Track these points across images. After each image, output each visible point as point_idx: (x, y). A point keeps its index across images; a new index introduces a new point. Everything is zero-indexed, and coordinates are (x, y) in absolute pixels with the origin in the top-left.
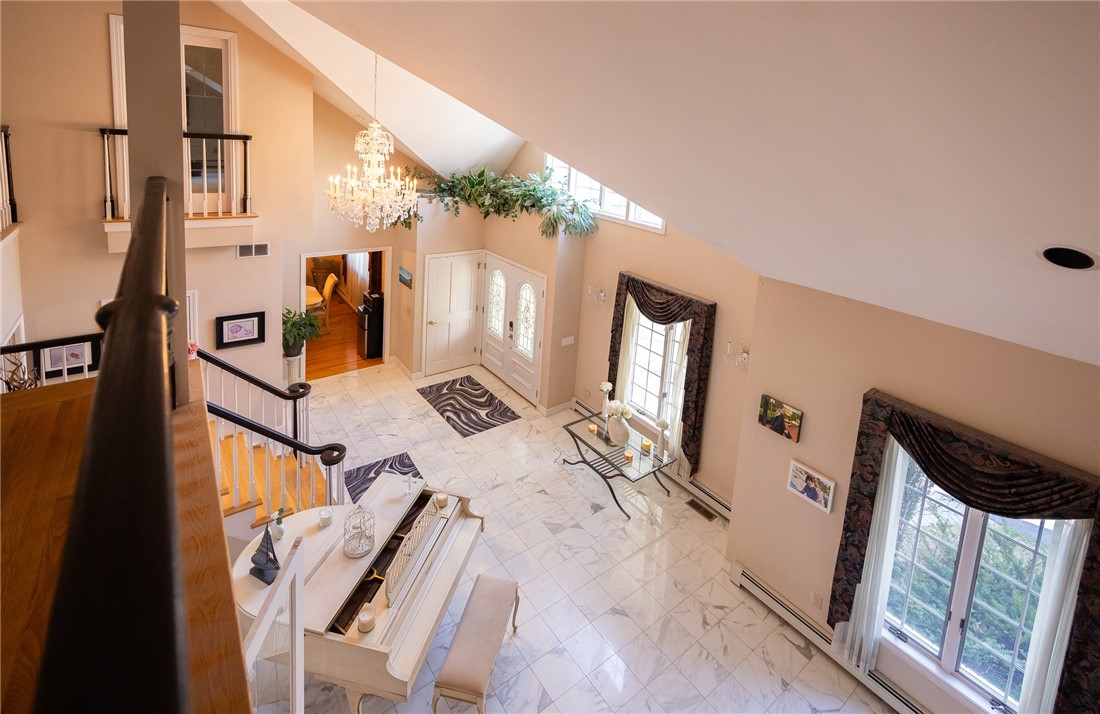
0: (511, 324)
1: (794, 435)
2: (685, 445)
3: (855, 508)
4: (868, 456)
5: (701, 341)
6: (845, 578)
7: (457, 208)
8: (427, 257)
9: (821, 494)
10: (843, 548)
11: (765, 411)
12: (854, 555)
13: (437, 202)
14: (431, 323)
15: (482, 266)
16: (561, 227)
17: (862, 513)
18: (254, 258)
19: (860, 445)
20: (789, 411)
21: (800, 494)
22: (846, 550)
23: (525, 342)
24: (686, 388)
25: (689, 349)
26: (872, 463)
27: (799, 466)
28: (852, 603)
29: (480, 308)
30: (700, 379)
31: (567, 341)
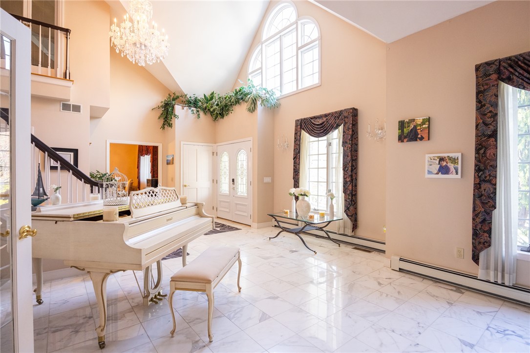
0: (233, 180)
1: (425, 136)
2: (347, 210)
3: (482, 151)
4: (488, 105)
5: (351, 133)
6: (483, 210)
7: (199, 115)
8: (182, 143)
9: (451, 166)
10: (477, 186)
11: (403, 131)
12: (487, 189)
13: (187, 109)
14: (185, 186)
15: (215, 154)
16: (259, 103)
17: (488, 152)
18: (71, 114)
19: (479, 101)
20: (419, 120)
21: (437, 176)
22: (480, 188)
23: (242, 189)
24: (344, 170)
25: (343, 142)
26: (491, 109)
27: (432, 155)
28: (490, 229)
29: (215, 181)
30: (353, 160)
31: (267, 180)
